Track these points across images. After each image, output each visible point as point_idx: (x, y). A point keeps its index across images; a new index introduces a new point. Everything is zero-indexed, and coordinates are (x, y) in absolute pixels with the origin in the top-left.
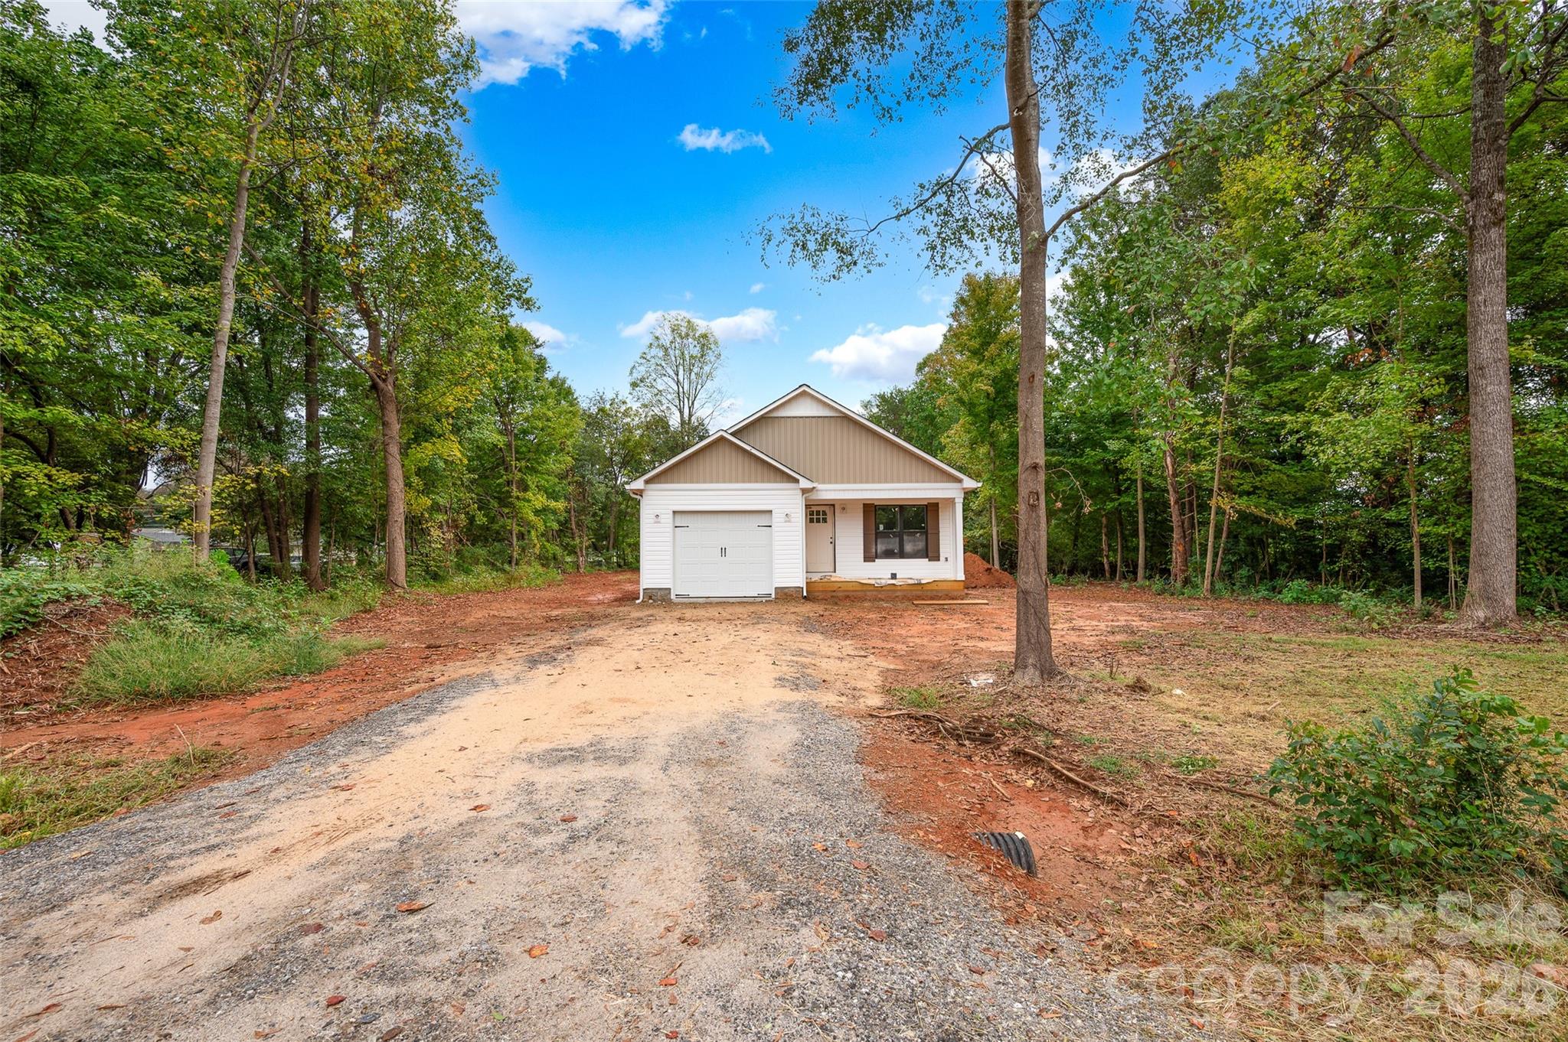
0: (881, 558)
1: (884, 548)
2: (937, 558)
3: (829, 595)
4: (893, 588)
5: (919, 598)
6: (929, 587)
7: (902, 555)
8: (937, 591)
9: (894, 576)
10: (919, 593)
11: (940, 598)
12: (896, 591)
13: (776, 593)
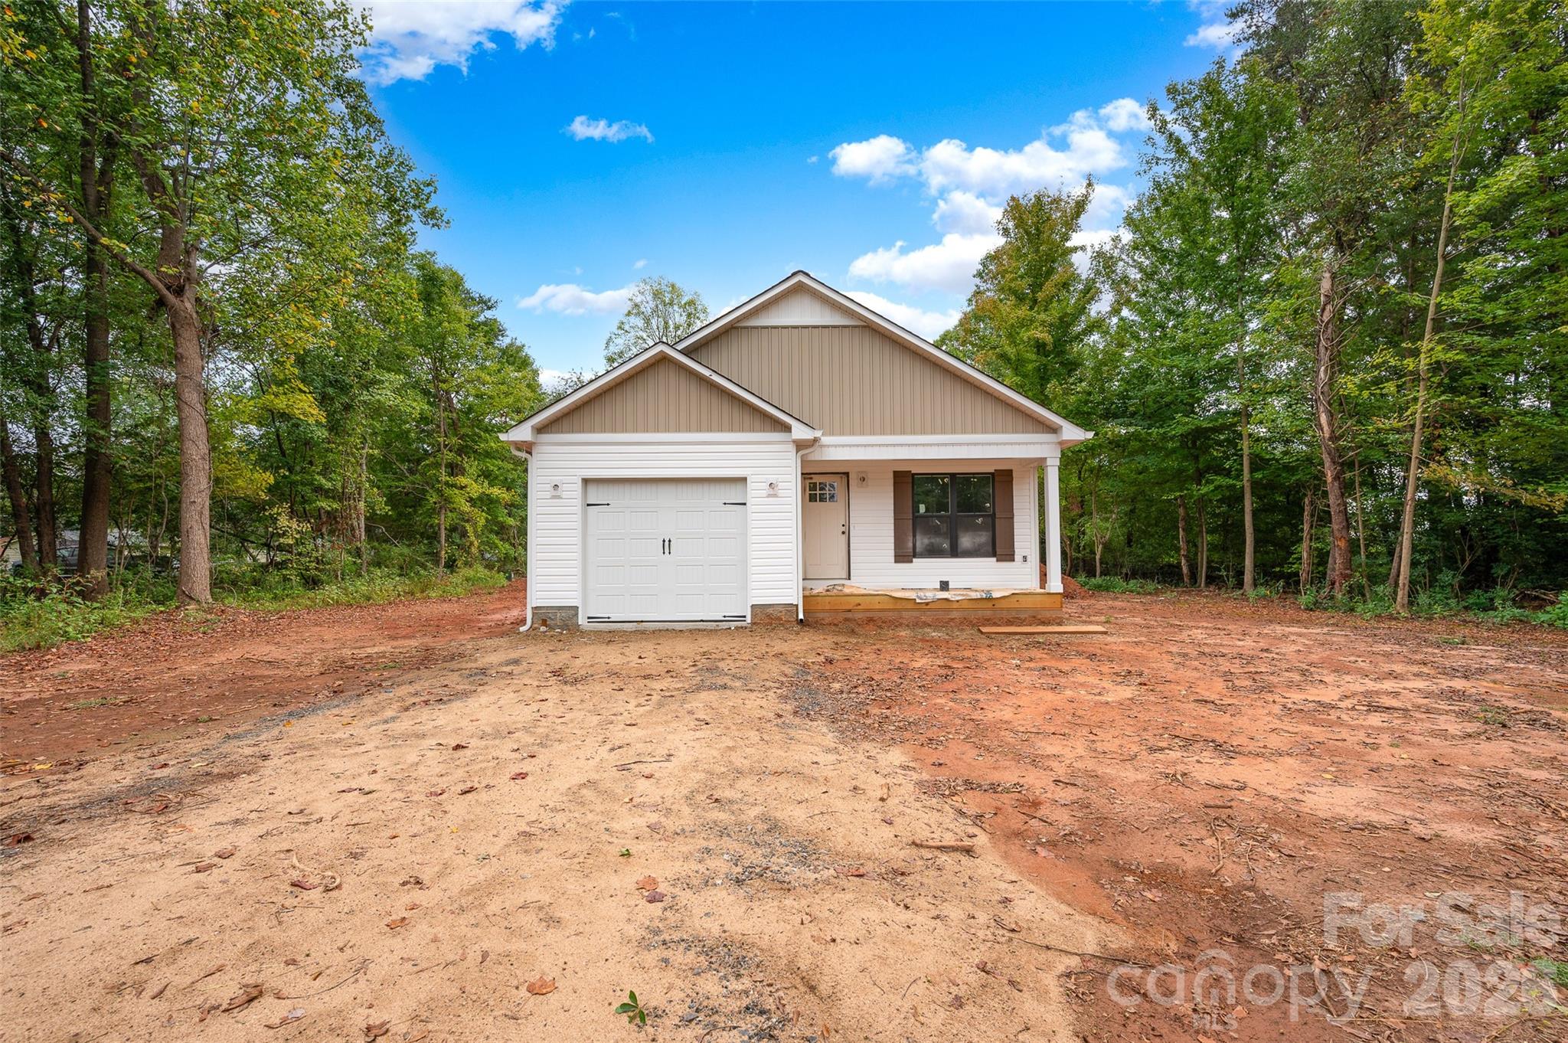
0: (922, 555)
1: (926, 541)
2: (1010, 557)
3: (841, 617)
4: (945, 605)
5: (989, 622)
6: (1004, 604)
7: (955, 552)
8: (1018, 610)
9: (944, 586)
10: (988, 613)
11: (1020, 622)
12: (950, 610)
13: (753, 615)
